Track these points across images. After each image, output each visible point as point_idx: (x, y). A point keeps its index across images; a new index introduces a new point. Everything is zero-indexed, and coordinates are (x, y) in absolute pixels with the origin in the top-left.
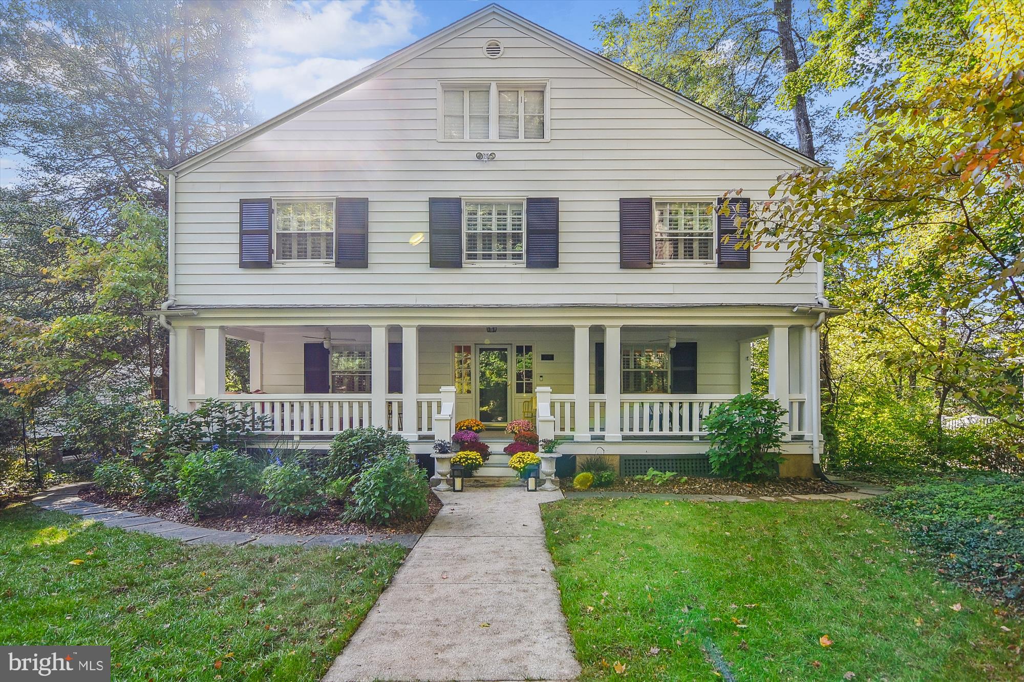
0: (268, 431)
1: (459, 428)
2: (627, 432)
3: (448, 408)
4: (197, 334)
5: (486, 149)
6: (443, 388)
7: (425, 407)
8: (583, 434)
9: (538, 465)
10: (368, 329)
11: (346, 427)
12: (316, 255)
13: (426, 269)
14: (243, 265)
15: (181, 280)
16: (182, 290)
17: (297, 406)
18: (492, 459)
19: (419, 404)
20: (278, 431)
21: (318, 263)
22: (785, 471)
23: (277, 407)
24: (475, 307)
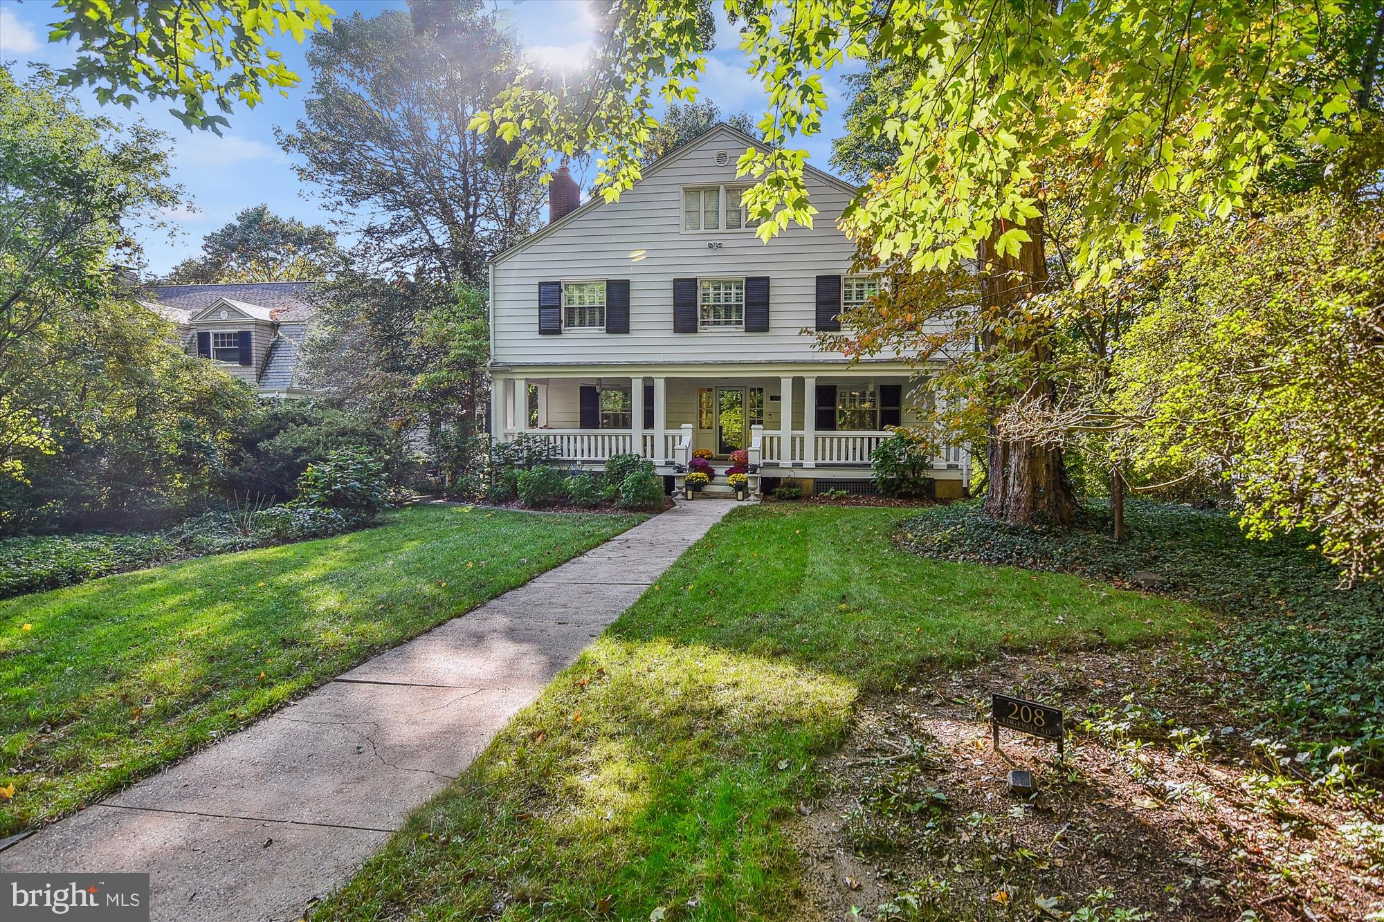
0: (559, 457)
1: (694, 456)
2: (820, 461)
3: (687, 439)
4: (510, 385)
5: (715, 239)
6: (683, 426)
7: (670, 439)
8: (786, 461)
9: (746, 483)
10: (630, 380)
11: (614, 453)
12: (592, 324)
13: (671, 334)
14: (542, 332)
15: (499, 344)
16: (499, 351)
17: (579, 438)
18: (717, 479)
19: (666, 437)
20: (565, 457)
21: (594, 330)
22: (940, 492)
23: (565, 438)
24: (706, 364)
